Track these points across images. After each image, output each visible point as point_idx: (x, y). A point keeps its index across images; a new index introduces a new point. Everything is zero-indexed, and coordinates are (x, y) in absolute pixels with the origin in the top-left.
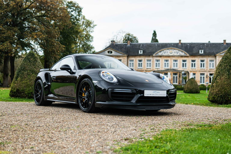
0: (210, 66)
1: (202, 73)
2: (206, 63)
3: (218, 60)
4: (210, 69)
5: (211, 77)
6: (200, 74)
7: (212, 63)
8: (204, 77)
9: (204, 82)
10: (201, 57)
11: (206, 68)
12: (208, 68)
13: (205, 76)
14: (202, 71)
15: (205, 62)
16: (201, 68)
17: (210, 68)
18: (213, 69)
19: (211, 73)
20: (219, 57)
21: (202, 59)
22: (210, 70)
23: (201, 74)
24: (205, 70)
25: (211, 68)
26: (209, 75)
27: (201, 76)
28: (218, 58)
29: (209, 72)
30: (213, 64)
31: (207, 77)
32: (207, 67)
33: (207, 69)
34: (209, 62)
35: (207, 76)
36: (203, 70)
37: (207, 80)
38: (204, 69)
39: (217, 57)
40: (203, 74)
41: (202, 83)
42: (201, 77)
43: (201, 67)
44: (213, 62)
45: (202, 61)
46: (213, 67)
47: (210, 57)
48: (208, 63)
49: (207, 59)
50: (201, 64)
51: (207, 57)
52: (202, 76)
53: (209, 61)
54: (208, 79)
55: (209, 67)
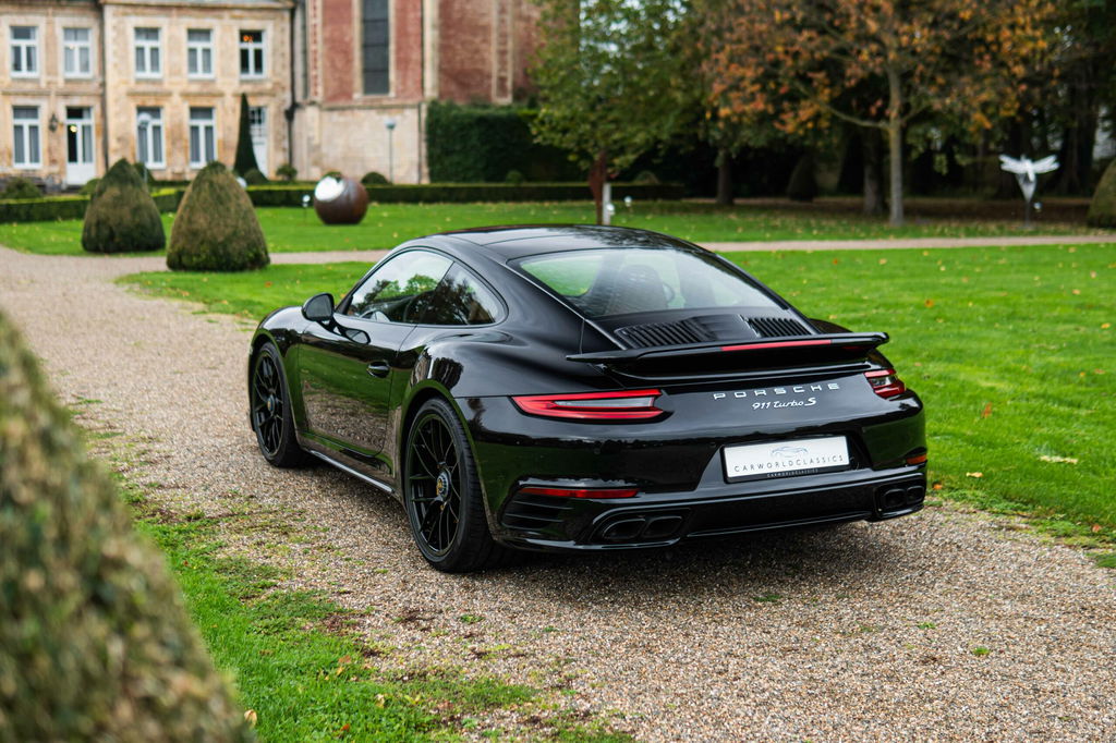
0: (69, 66)
1: (22, 101)
2: (47, 45)
3: (114, 28)
4: (68, 81)
5: (77, 125)
6: (10, 112)
7: (75, 45)
8: (34, 129)
9: (35, 158)
10: (16, 9)
11: (49, 73)
12: (56, 74)
13: (42, 122)
14: (25, 94)
15: (37, 41)
16: (17, 74)
17: (71, 75)
18: (88, 81)
19: (76, 102)
20: (121, 9)
21: (22, 20)
22: (70, 87)
23: (19, 111)
24: (43, 85)
25: (77, 74)
26: (62, 116)
27: (19, 122)
28: (115, 15)
29: (66, 95)
30: (84, 50)
31: (52, 128)
32: (51, 71)
33: (49, 83)
34: (62, 42)
35: (53, 119)
36: (29, 87)
37: (54, 143)
38: (36, 81)
39: (109, 12)
40: (32, 111)
41: (27, 165)
42: (18, 129)
43: (17, 67)
44: (86, 39)
45: (21, 32)
46: (85, 67)
47: (68, 11)
48: (55, 44)
49: (48, 23)
50: (17, 50)
51: (50, 10)
52: (26, 123)
53: (60, 33)
54: (58, 138)
55: (61, 67)
